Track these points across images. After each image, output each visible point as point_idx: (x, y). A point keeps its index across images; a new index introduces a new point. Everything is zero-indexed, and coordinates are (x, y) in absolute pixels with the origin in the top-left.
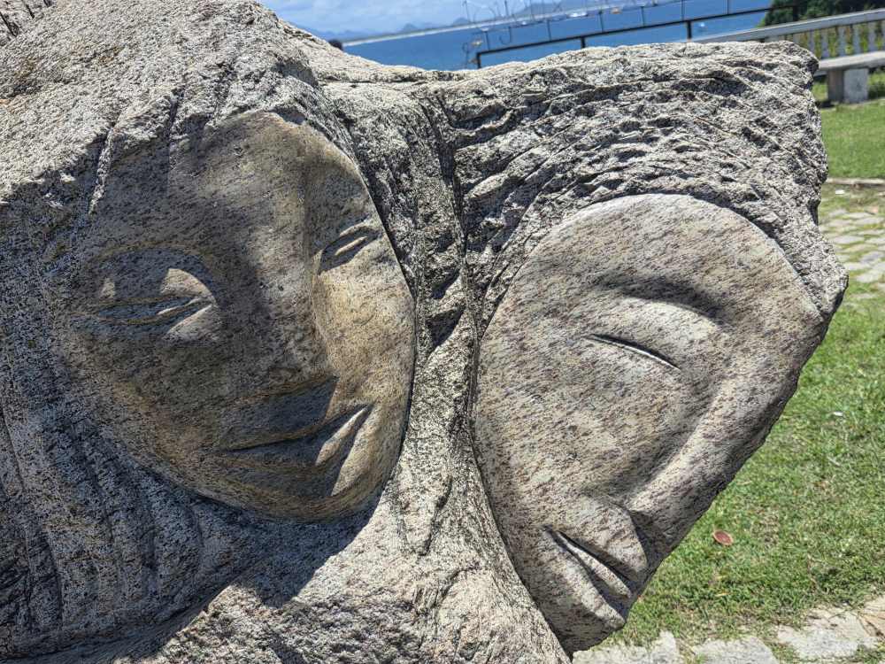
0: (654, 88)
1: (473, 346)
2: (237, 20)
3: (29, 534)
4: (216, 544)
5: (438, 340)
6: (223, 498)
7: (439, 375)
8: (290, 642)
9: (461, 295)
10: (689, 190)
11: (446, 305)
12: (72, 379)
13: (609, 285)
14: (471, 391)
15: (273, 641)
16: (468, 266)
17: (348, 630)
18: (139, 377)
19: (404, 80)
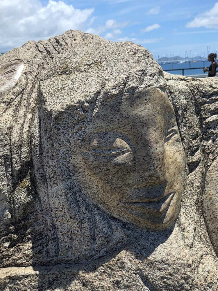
1: (204, 175)
2: (144, 55)
3: (49, 223)
4: (118, 235)
5: (191, 170)
6: (121, 219)
7: (192, 183)
8: (146, 273)
9: (200, 156)
11: (195, 158)
12: (75, 172)
14: (203, 190)
15: (140, 272)
16: (202, 146)
17: (167, 272)
18: (101, 174)
19: (182, 80)
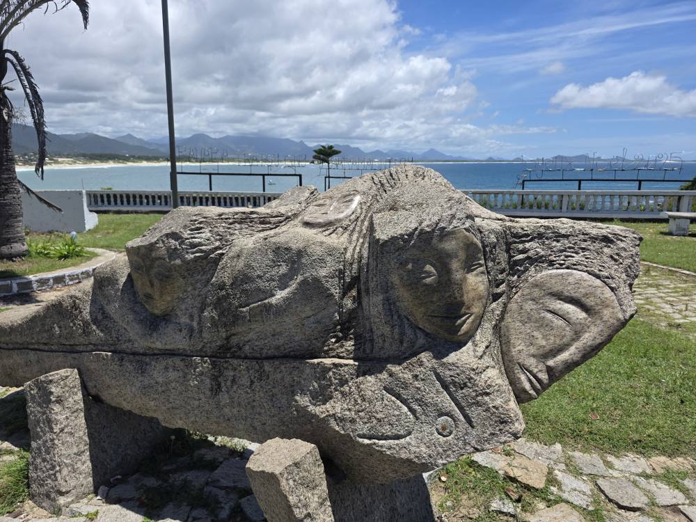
0: (582, 237)
1: (505, 305)
5: (494, 300)
7: (493, 311)
8: (438, 371)
9: (504, 289)
10: (587, 271)
11: (499, 290)
13: (554, 295)
14: (502, 318)
15: (434, 370)
16: (508, 280)
17: (455, 372)
